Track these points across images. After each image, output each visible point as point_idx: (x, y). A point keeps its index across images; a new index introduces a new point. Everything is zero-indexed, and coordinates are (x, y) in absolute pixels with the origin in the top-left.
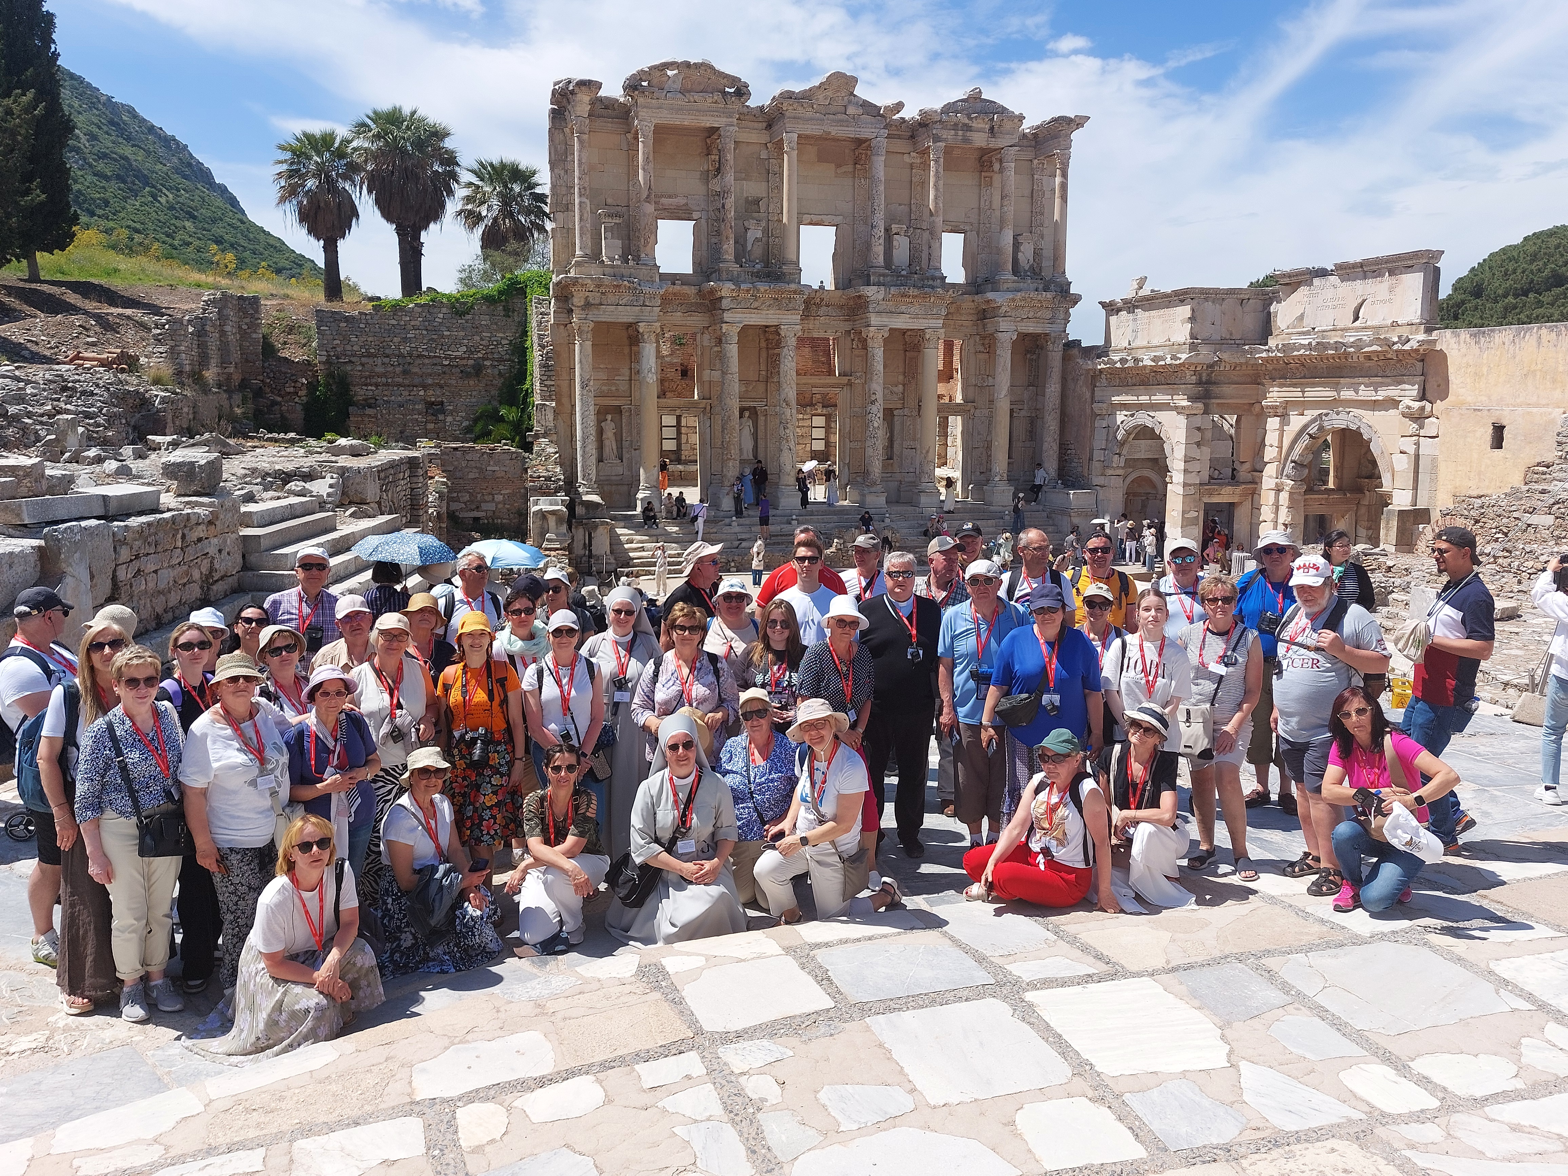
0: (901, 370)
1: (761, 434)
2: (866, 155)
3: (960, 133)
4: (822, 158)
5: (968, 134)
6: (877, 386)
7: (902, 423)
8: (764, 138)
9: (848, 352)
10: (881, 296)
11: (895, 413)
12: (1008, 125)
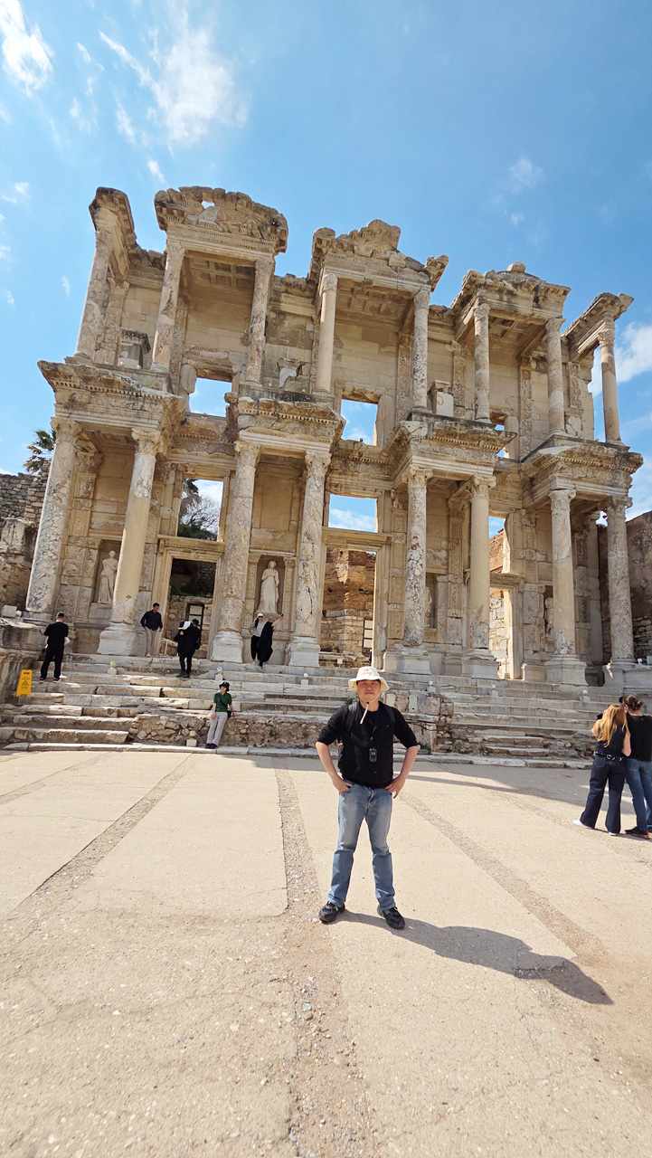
0: (444, 535)
1: (287, 587)
2: (409, 339)
3: (505, 298)
4: (366, 337)
5: (513, 300)
6: (419, 528)
7: (446, 590)
8: (309, 312)
9: (388, 512)
10: (424, 432)
11: (439, 579)
12: (552, 297)
